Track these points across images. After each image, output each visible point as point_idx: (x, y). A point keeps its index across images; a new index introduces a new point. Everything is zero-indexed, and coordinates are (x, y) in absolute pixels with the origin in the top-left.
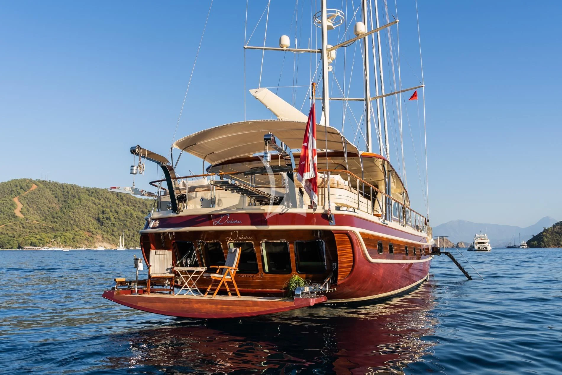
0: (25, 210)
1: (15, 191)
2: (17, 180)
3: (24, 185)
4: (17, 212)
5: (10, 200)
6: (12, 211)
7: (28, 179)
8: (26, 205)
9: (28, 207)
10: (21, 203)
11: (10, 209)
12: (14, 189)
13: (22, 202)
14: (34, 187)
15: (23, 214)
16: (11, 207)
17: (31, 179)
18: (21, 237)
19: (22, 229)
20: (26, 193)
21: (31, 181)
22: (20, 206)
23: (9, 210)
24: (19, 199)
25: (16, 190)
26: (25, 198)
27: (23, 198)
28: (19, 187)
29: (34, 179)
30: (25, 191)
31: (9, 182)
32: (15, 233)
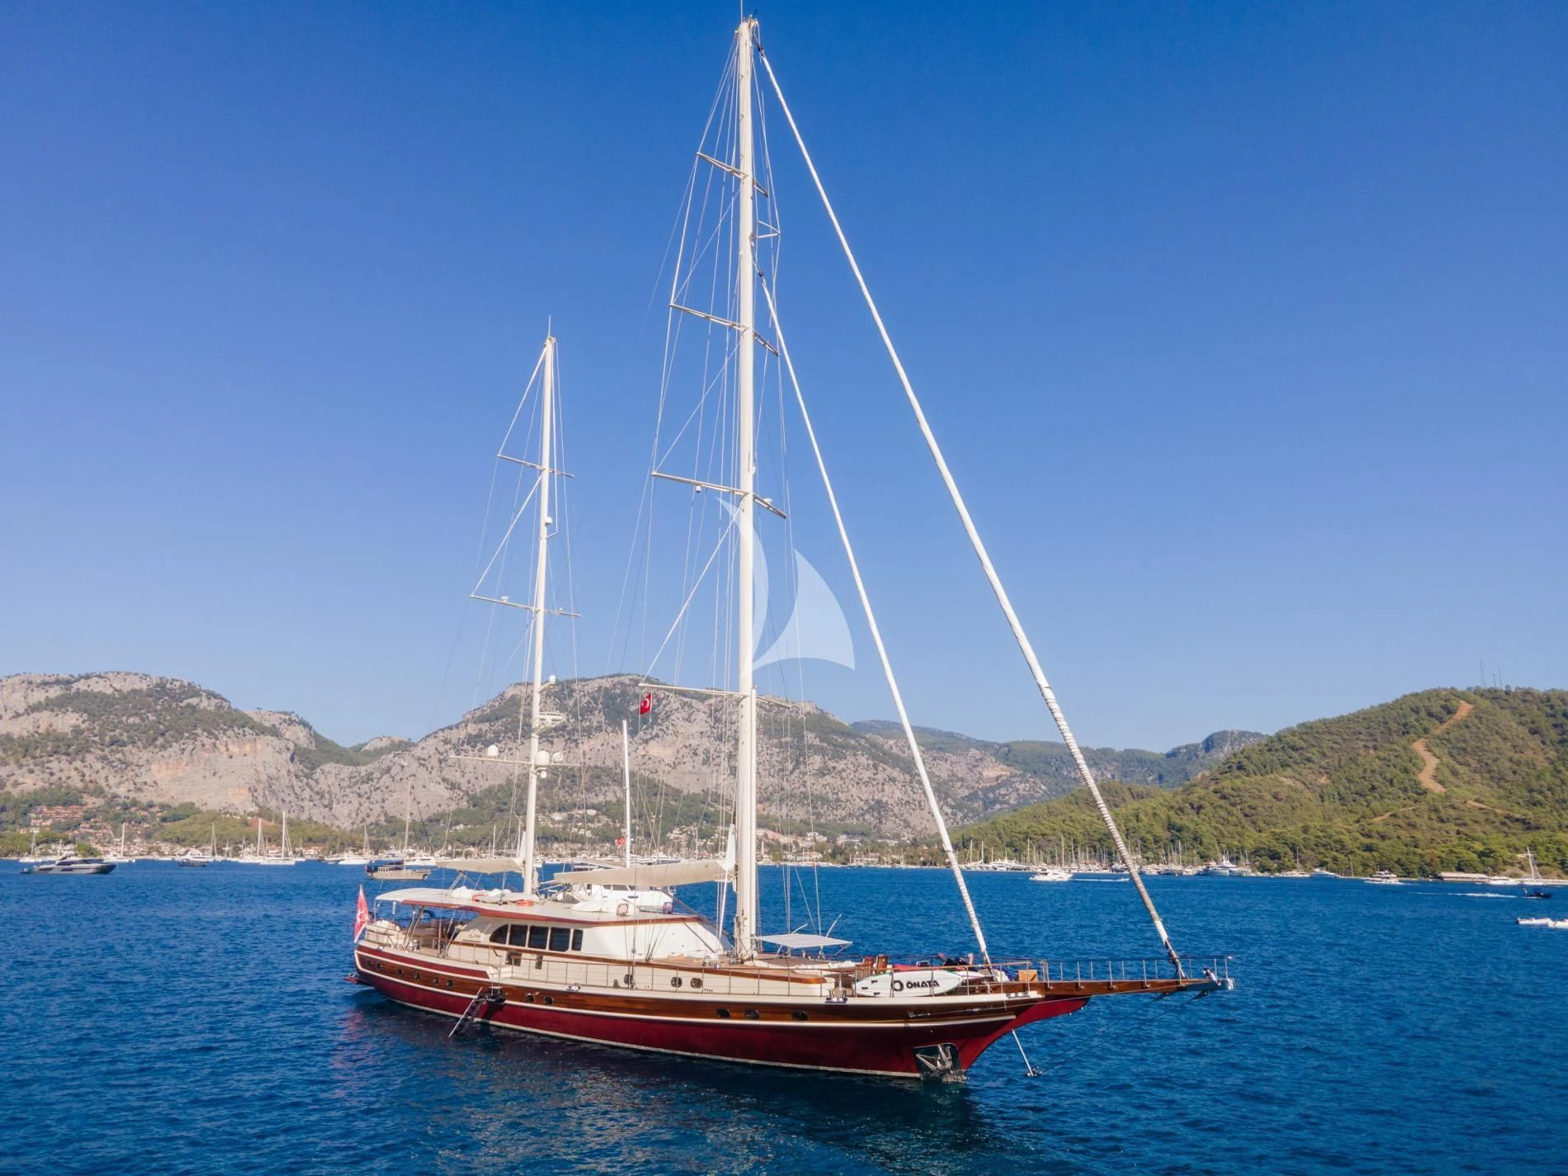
0: (1447, 773)
1: (1415, 723)
2: (1416, 695)
3: (1436, 708)
4: (1426, 779)
5: (1405, 748)
6: (1413, 777)
7: (1445, 690)
8: (1447, 759)
9: (1453, 763)
10: (1435, 755)
11: (1406, 771)
12: (1412, 719)
13: (1437, 751)
14: (1464, 709)
15: (1441, 782)
16: (1409, 766)
17: (1453, 689)
18: (1434, 845)
19: (1437, 825)
20: (1445, 726)
21: (1455, 694)
22: (1432, 763)
23: (1403, 776)
24: (1427, 746)
25: (1417, 720)
26: (1443, 740)
27: (1438, 741)
28: (1423, 714)
29: (1461, 687)
30: (1442, 722)
31: (1397, 701)
32: (1418, 835)
